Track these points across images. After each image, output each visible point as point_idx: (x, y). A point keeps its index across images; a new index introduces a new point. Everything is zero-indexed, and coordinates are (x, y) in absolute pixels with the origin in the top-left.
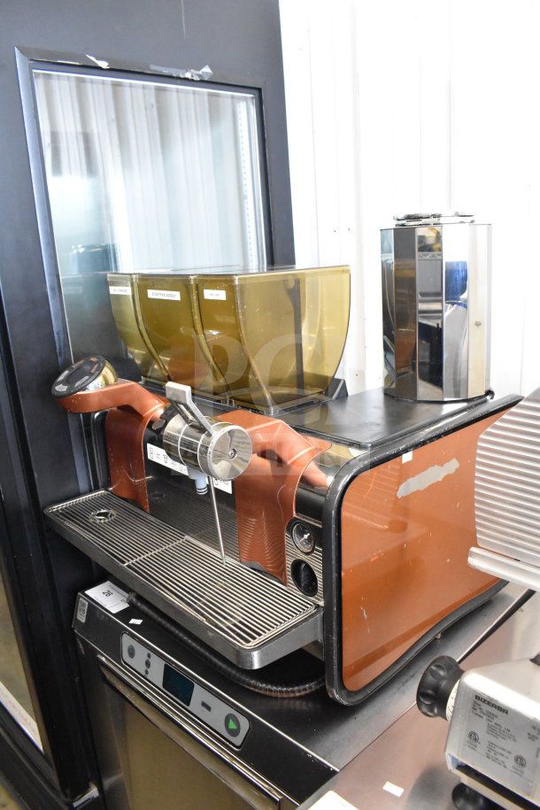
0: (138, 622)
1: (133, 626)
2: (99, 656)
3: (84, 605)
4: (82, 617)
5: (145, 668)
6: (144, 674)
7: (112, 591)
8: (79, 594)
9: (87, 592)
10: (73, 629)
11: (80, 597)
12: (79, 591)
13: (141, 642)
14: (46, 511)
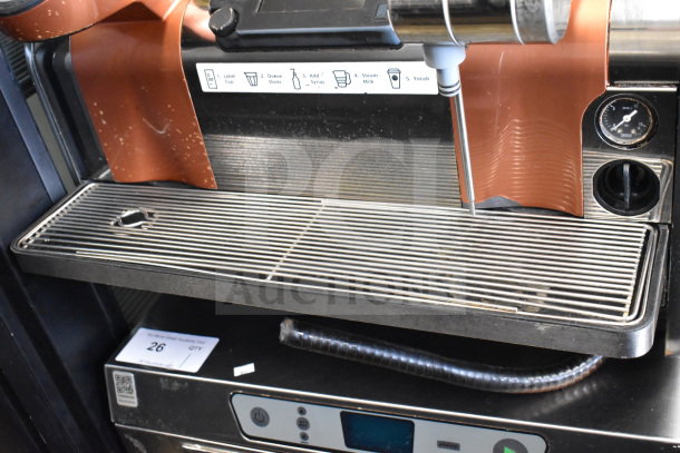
0: (249, 368)
1: (244, 378)
2: (186, 446)
3: (124, 380)
4: (128, 398)
5: (300, 431)
6: (299, 441)
7: (160, 342)
8: (107, 366)
9: (119, 358)
10: (113, 424)
11: (111, 370)
12: (106, 361)
13: (274, 395)
14: (16, 249)
